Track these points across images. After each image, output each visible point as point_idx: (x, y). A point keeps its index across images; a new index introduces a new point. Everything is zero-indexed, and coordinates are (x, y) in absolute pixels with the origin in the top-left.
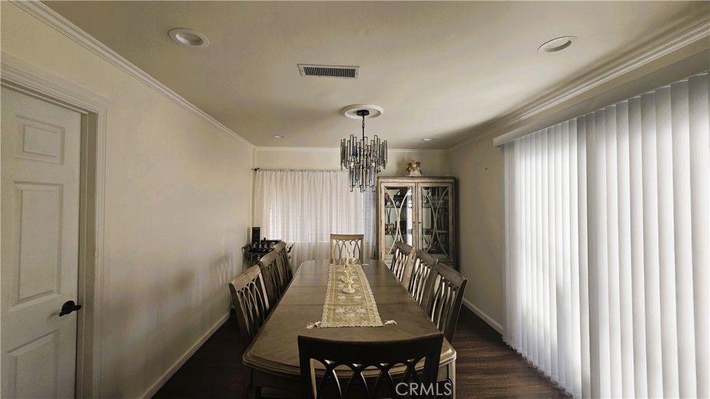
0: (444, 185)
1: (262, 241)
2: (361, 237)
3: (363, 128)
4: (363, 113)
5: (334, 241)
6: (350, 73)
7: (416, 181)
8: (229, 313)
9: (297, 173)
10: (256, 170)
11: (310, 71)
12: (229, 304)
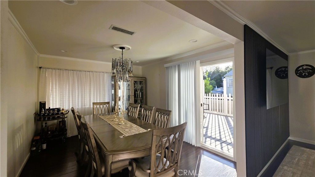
0: (142, 80)
1: (47, 110)
2: (108, 103)
3: (122, 54)
4: (122, 48)
5: (95, 106)
6: (131, 33)
7: (132, 78)
8: (29, 154)
9: (70, 71)
10: (40, 68)
11: (115, 28)
12: (29, 148)
